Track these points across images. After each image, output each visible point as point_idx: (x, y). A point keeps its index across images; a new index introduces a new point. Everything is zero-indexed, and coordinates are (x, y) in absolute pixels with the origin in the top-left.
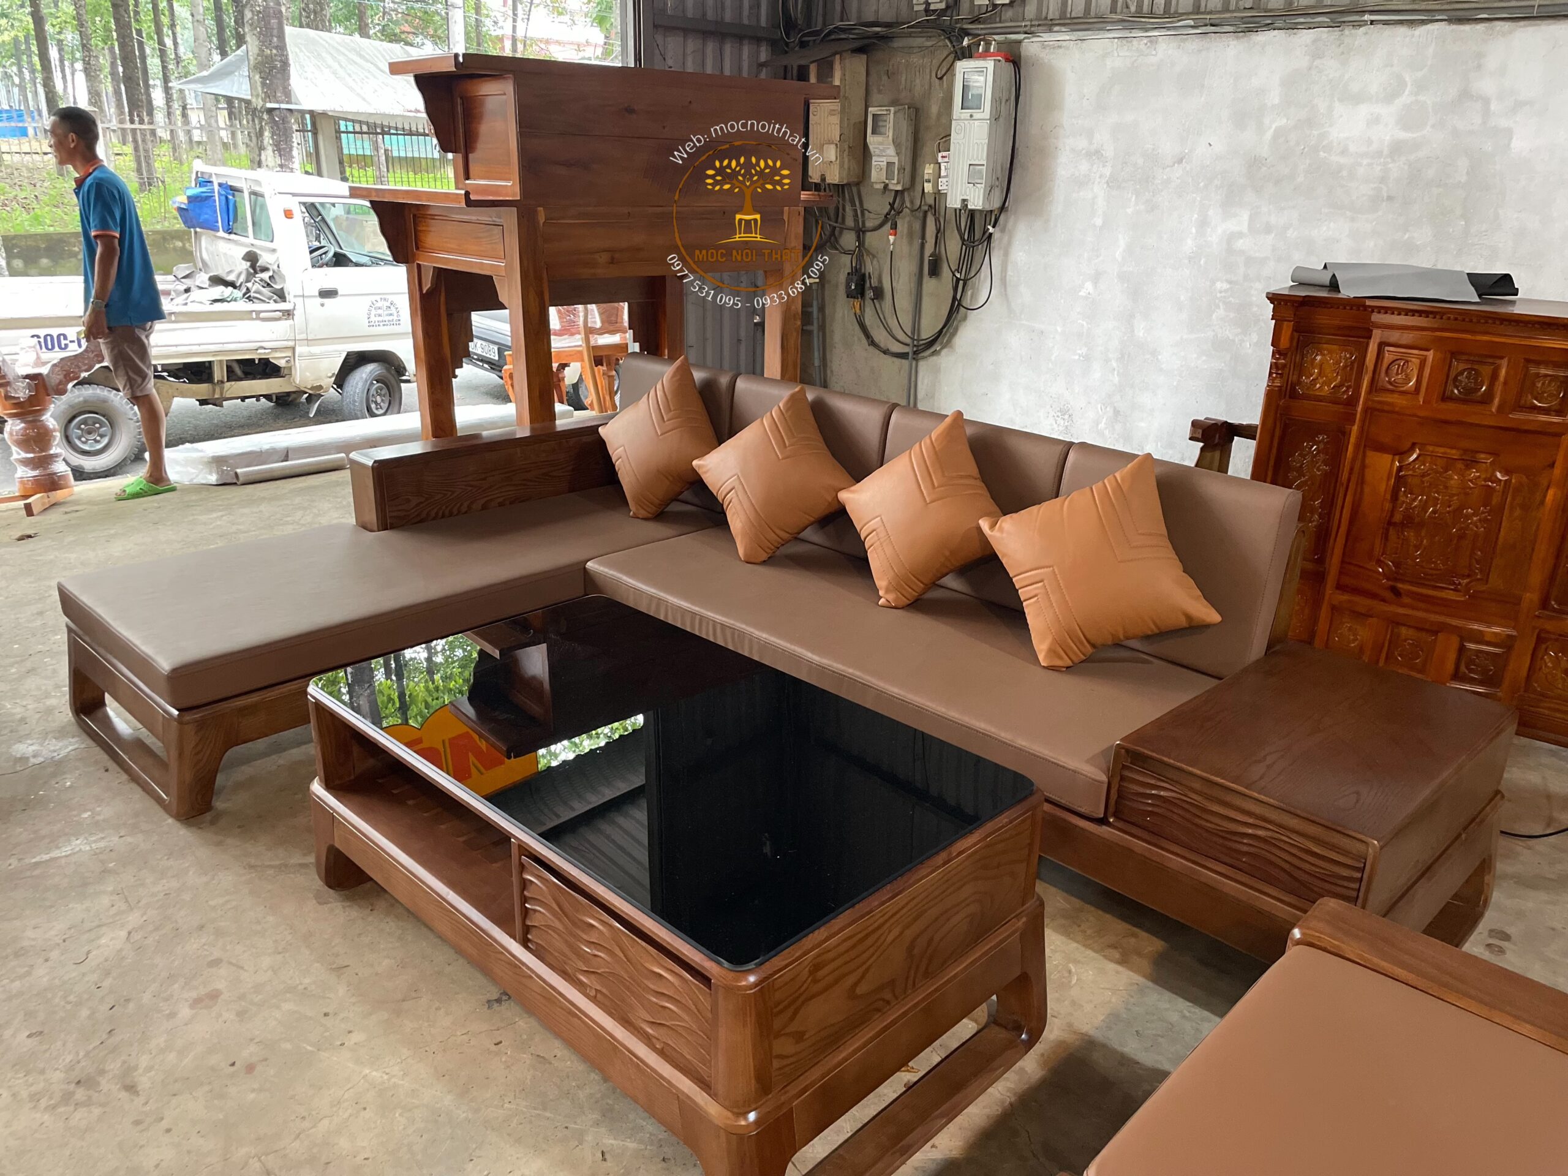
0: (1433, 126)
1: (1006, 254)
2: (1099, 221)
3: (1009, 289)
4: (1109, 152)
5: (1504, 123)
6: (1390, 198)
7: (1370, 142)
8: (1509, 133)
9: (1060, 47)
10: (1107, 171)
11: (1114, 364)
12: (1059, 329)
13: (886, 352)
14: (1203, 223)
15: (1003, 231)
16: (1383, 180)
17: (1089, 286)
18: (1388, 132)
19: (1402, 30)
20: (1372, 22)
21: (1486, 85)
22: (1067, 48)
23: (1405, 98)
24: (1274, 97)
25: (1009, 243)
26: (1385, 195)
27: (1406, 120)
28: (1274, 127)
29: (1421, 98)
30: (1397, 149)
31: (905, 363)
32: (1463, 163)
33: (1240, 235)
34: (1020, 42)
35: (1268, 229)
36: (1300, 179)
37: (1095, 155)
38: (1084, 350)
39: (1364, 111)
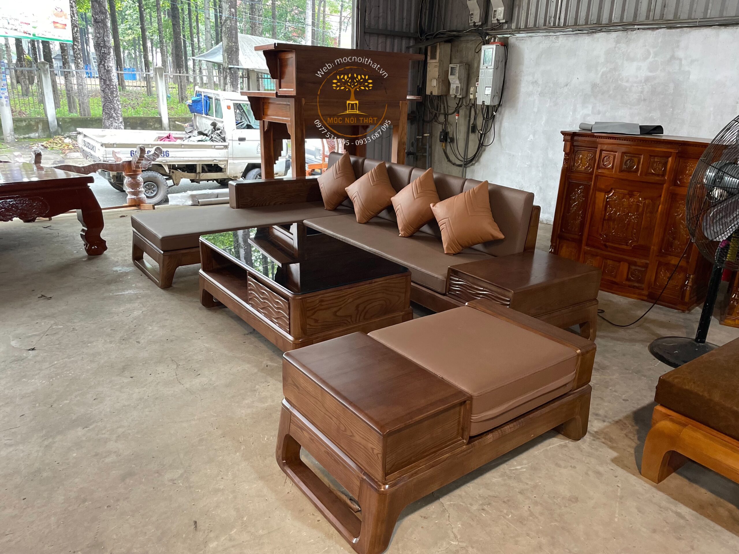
0: (661, 70)
1: (501, 124)
2: (536, 110)
3: (501, 138)
4: (540, 82)
5: (687, 69)
6: (645, 100)
7: (637, 77)
8: (689, 73)
9: (523, 40)
10: (539, 89)
11: (540, 169)
12: (520, 154)
13: (454, 164)
14: (575, 111)
15: (500, 114)
16: (642, 92)
17: (531, 137)
18: (644, 73)
19: (649, 32)
20: (638, 29)
21: (680, 54)
22: (525, 40)
23: (651, 59)
24: (602, 60)
25: (502, 119)
26: (643, 98)
27: (651, 69)
28: (602, 70)
29: (656, 59)
30: (647, 80)
31: (461, 168)
32: (672, 86)
33: (588, 115)
34: (508, 38)
35: (599, 113)
36: (611, 92)
37: (535, 83)
38: (529, 163)
39: (635, 64)
